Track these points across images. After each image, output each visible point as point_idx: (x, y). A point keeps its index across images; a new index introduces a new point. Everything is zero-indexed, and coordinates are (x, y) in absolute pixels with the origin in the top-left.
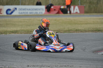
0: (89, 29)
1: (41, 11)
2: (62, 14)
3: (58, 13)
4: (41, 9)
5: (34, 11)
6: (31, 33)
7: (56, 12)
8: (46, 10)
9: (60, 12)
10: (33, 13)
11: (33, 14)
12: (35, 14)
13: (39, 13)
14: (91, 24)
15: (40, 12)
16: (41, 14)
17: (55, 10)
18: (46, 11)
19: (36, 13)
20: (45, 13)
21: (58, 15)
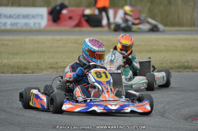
0: (162, 64)
1: (37, 20)
2: (87, 29)
3: (79, 25)
4: (38, 15)
5: (22, 21)
6: (25, 73)
7: (75, 22)
8: (51, 17)
9: (84, 23)
10: (18, 25)
11: (19, 27)
12: (25, 28)
13: (32, 25)
14: (161, 51)
15: (35, 24)
16: (37, 27)
17: (70, 18)
18: (48, 20)
19: (26, 24)
20: (47, 26)
21: (77, 29)
